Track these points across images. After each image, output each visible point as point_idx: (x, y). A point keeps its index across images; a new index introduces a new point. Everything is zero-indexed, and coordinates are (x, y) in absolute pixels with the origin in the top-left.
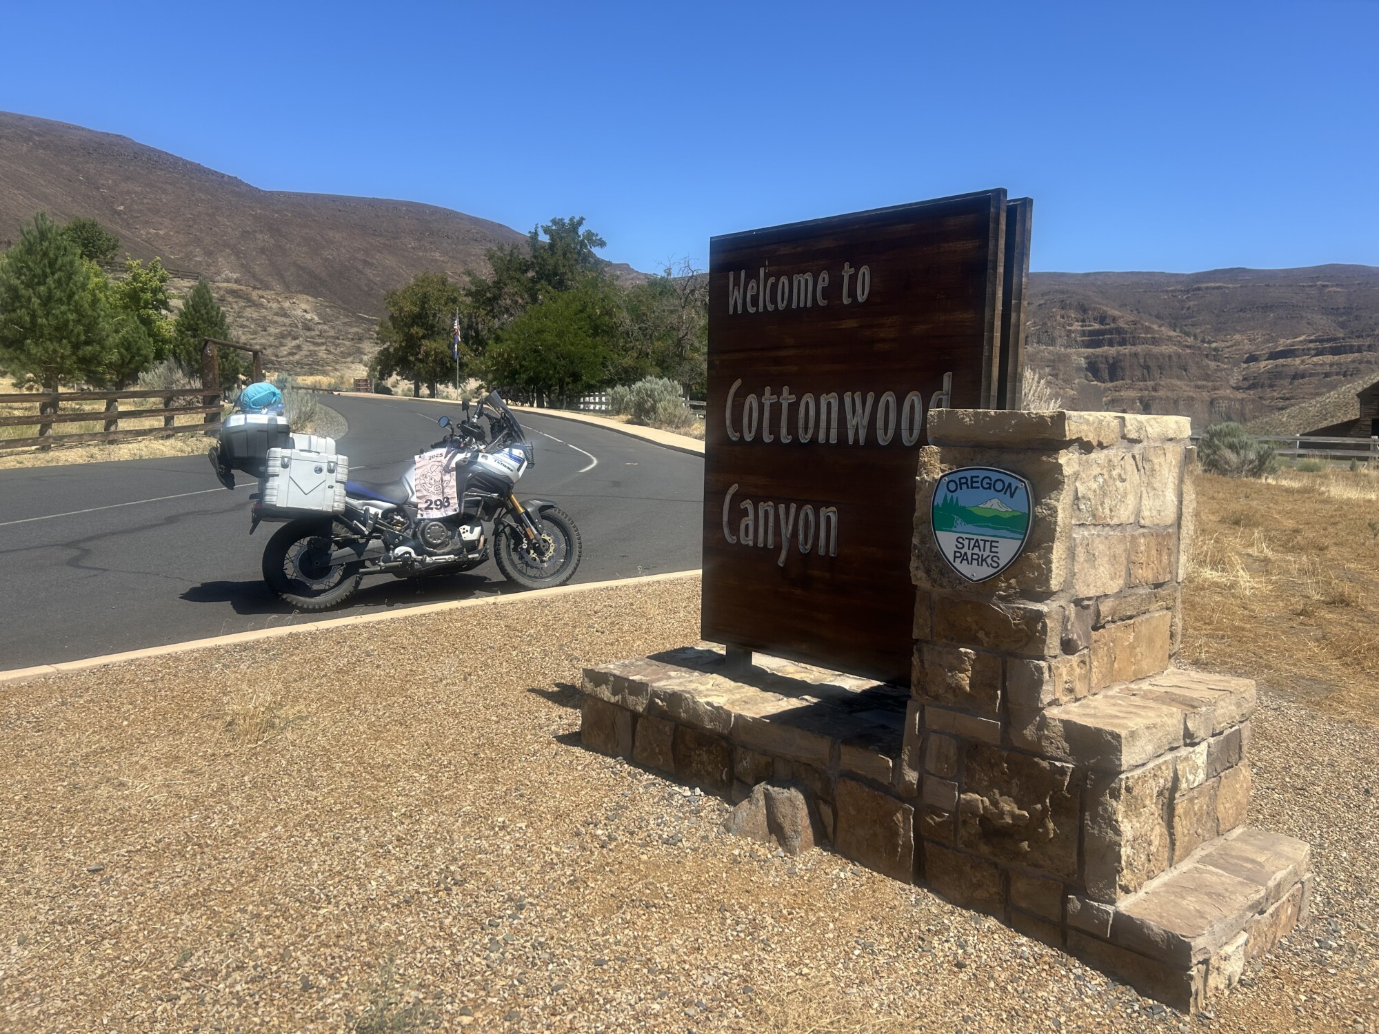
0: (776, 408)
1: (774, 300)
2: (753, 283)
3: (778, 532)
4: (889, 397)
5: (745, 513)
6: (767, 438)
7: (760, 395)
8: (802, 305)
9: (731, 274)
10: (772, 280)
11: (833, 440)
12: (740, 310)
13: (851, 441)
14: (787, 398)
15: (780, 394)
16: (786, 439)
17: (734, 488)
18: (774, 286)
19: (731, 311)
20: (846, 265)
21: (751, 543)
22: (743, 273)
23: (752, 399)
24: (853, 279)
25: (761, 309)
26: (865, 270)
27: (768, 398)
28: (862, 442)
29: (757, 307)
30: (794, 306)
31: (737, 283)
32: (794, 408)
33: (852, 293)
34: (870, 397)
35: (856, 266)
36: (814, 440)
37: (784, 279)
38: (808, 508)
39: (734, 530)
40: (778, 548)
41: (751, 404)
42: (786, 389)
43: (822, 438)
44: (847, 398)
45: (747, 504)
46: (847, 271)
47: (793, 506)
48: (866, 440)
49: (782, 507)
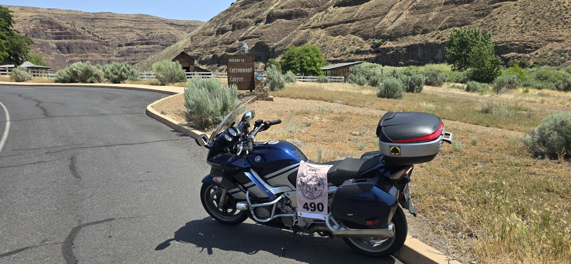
0: (236, 70)
13: (243, 72)
17: (231, 77)
34: (245, 69)
36: (240, 72)
39: (232, 80)
41: (233, 70)
46: (242, 60)
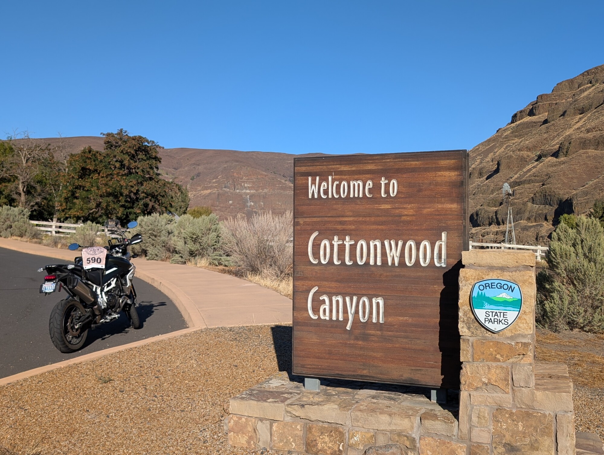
0: (342, 248)
1: (338, 192)
2: (324, 183)
3: (345, 311)
4: (411, 243)
5: (324, 302)
6: (336, 262)
7: (331, 240)
8: (356, 196)
9: (310, 179)
10: (336, 183)
11: (379, 263)
12: (316, 196)
13: (390, 264)
14: (348, 242)
15: (344, 240)
16: (348, 262)
17: (315, 289)
18: (338, 187)
19: (310, 196)
20: (383, 179)
21: (328, 318)
22: (318, 178)
23: (326, 242)
24: (387, 185)
25: (330, 196)
26: (394, 181)
27: (336, 242)
28: (396, 264)
29: (328, 195)
30: (352, 196)
31: (314, 182)
32: (353, 248)
33: (387, 192)
34: (400, 243)
35: (389, 179)
36: (367, 263)
37: (344, 183)
38: (365, 299)
39: (316, 310)
40: (346, 320)
41: (325, 245)
42: (347, 238)
43: (372, 262)
44: (386, 243)
45: (325, 298)
46: (383, 181)
47: (355, 299)
48: (399, 263)
49: (348, 299)
